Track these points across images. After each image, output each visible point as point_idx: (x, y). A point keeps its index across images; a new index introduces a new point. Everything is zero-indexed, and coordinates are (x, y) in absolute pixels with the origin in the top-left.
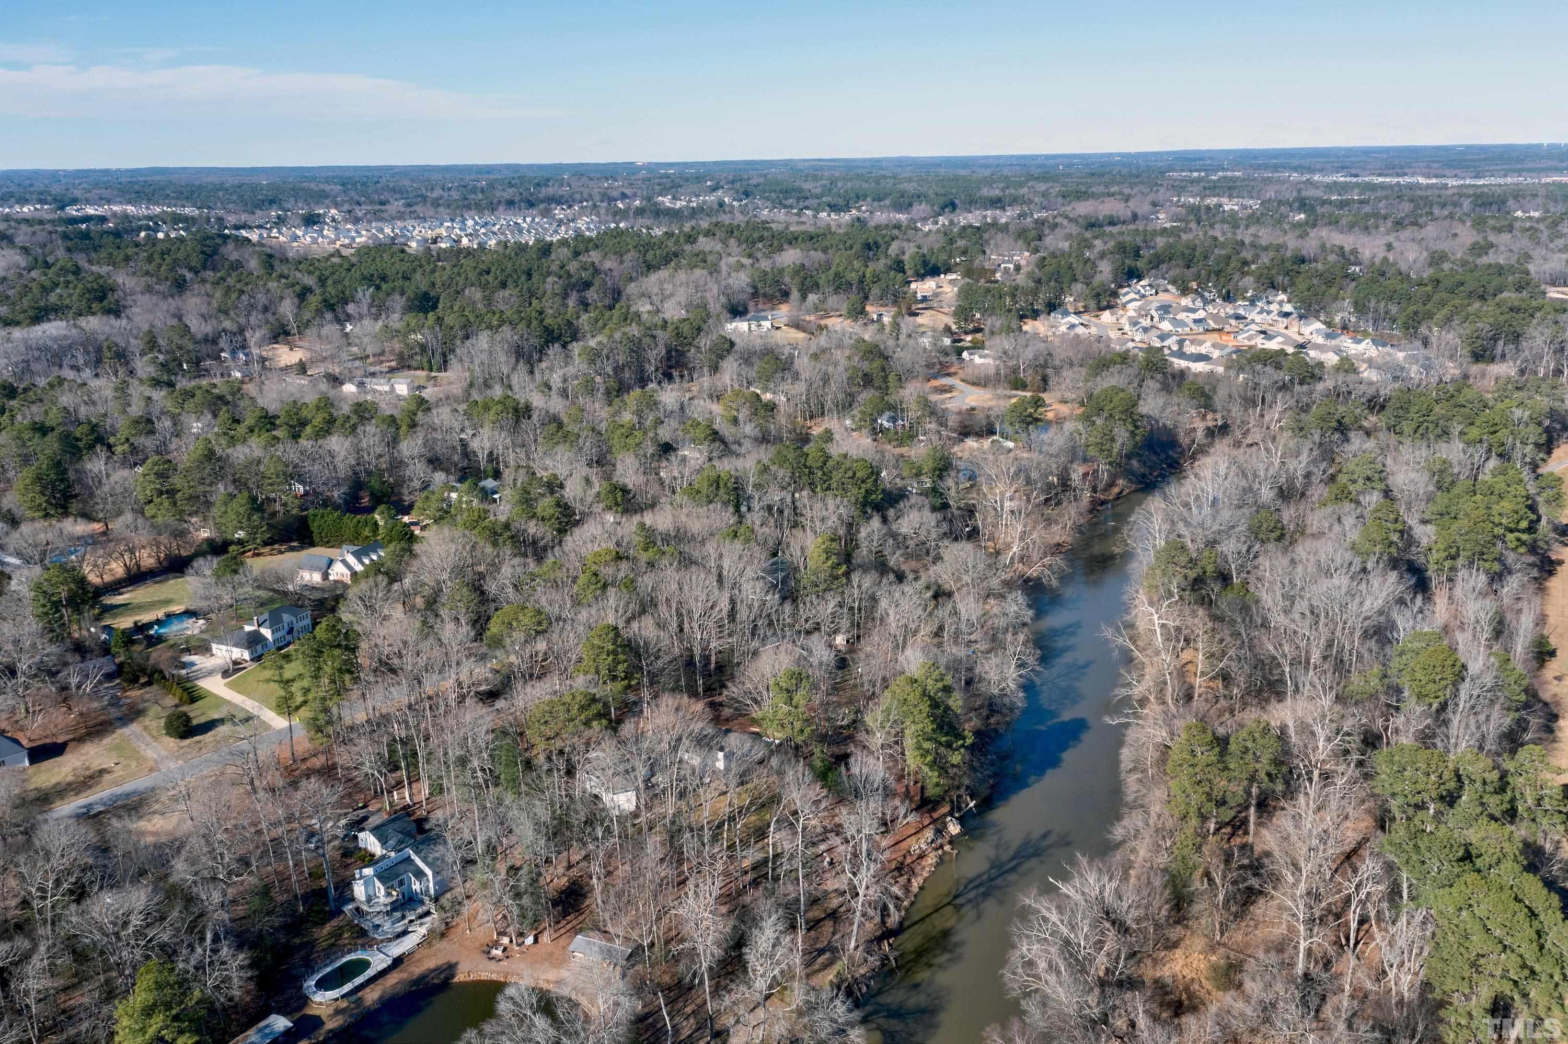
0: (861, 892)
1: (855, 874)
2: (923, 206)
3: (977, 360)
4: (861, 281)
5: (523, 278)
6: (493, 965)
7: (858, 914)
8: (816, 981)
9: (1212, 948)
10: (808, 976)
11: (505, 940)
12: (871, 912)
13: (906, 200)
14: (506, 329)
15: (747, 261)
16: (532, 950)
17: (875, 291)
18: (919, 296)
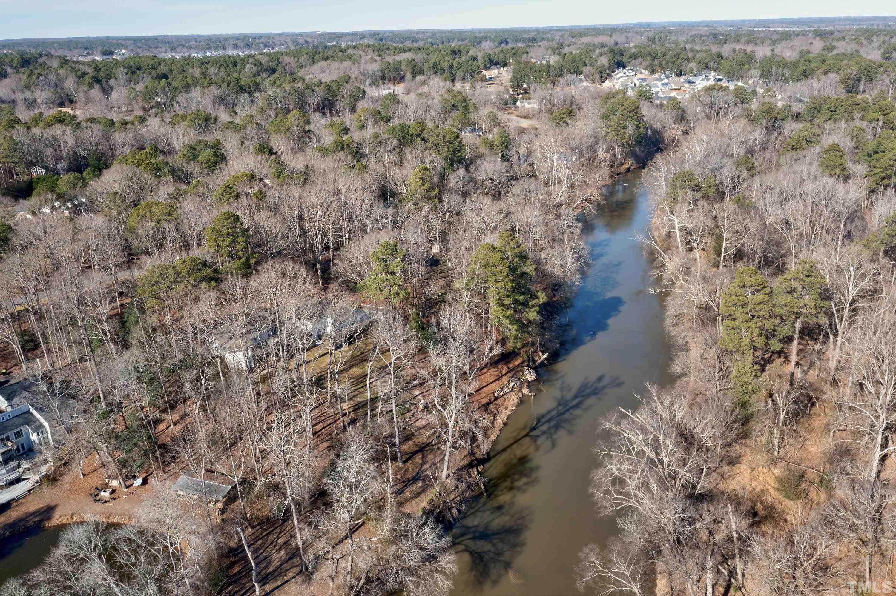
0: (451, 425)
1: (444, 407)
2: (488, 43)
3: (527, 105)
4: (451, 68)
5: (231, 66)
6: (99, 507)
7: (449, 445)
8: (408, 508)
9: (773, 462)
10: (400, 504)
11: (115, 483)
12: (461, 442)
13: (478, 40)
14: (213, 88)
15: (377, 58)
16: (140, 491)
17: (460, 74)
18: (487, 77)
